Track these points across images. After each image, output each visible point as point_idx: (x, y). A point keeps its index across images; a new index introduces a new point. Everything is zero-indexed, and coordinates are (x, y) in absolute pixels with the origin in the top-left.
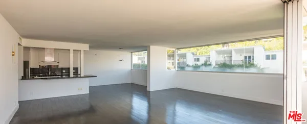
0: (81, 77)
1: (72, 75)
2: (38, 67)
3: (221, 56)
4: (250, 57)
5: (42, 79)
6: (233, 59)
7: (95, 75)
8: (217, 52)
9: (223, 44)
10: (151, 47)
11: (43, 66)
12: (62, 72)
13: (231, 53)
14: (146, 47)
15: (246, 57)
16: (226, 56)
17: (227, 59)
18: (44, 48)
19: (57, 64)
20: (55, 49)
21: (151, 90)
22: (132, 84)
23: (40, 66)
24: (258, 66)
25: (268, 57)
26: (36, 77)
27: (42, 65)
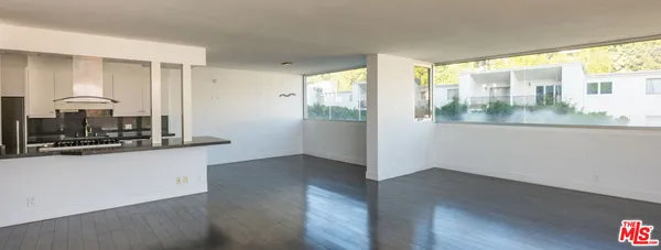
0: (183, 145)
1: (157, 139)
2: (54, 116)
3: (484, 86)
4: (550, 89)
5: (63, 153)
6: (513, 93)
7: (227, 139)
8: (474, 76)
9: (477, 60)
10: (380, 56)
11: (66, 114)
12: (121, 130)
13: (508, 80)
14: (364, 56)
15: (540, 89)
16: (495, 85)
17: (498, 94)
18: (69, 58)
19: (109, 106)
20: (106, 60)
21: (381, 178)
22: (306, 157)
23: (58, 111)
24: (578, 109)
25: (592, 89)
26: (46, 147)
27: (65, 108)
